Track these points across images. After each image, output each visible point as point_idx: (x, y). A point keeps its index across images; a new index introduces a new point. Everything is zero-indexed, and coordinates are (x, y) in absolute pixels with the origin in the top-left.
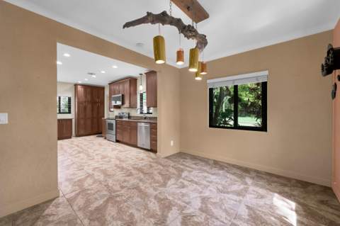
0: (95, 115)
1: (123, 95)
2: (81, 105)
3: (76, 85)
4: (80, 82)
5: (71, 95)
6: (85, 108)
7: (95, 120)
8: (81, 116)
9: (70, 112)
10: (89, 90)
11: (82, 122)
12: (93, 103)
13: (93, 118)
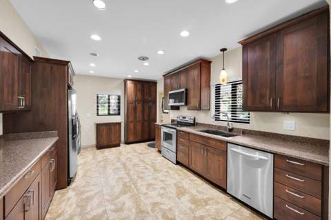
0: (146, 118)
1: (186, 90)
2: (130, 105)
3: (125, 81)
4: (130, 77)
5: (120, 93)
6: (135, 108)
7: (146, 123)
8: (131, 119)
9: (119, 114)
10: (139, 86)
11: (132, 125)
12: (144, 101)
13: (143, 120)
